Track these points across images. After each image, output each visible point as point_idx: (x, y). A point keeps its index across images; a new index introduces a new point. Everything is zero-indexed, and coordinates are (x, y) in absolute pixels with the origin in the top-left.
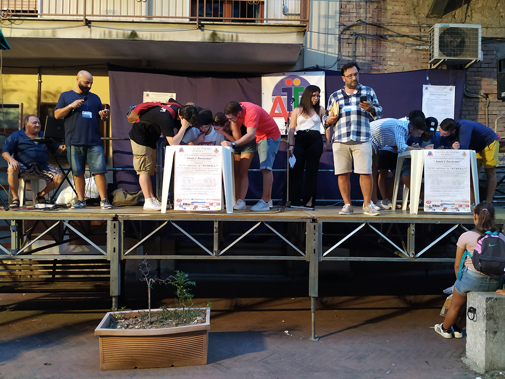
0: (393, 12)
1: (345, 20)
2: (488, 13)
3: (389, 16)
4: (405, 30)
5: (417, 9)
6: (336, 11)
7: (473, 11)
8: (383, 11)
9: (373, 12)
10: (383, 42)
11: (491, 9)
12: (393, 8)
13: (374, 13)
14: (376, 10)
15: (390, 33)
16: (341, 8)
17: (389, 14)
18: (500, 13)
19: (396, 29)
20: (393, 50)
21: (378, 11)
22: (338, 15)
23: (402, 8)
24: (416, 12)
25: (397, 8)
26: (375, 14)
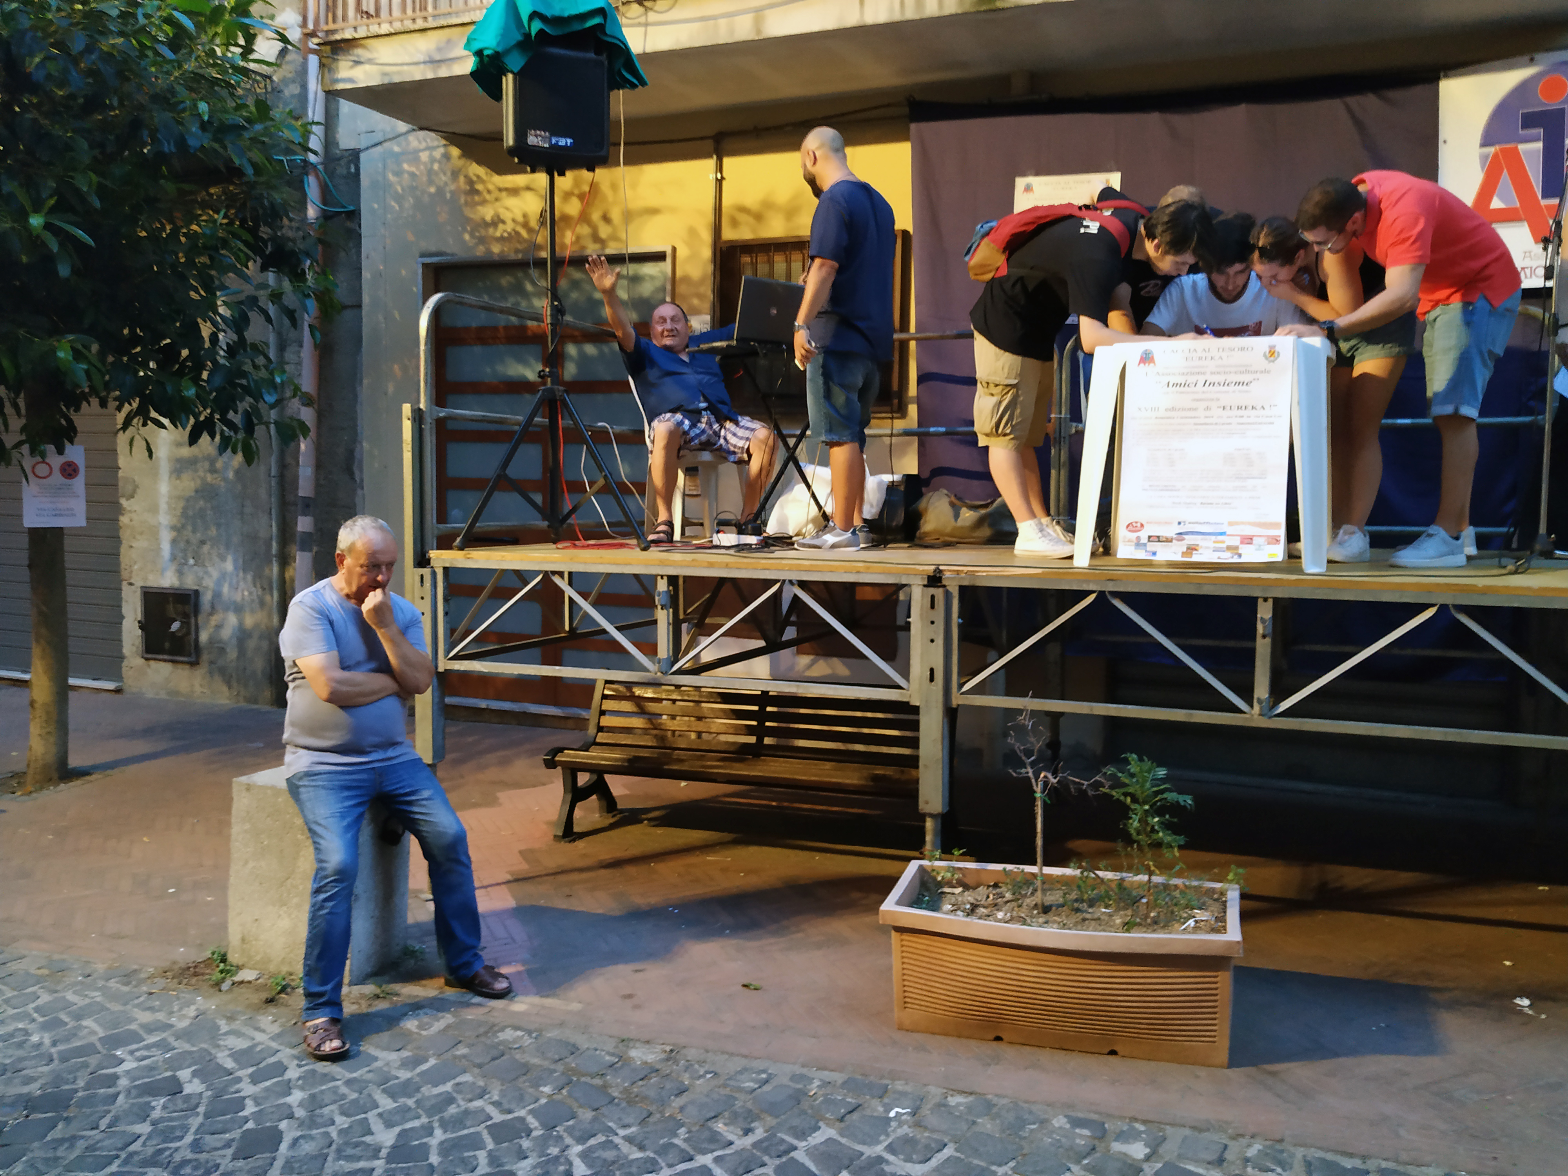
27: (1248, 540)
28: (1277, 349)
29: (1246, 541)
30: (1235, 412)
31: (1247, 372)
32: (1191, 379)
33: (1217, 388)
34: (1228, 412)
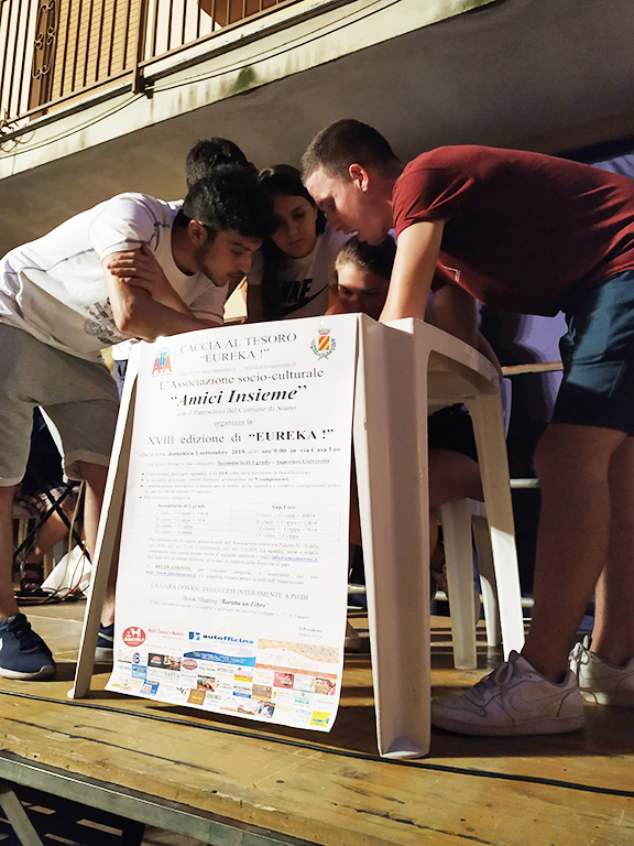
27: (287, 678)
28: (331, 335)
29: (284, 680)
30: (274, 443)
31: (290, 375)
32: (214, 391)
33: (249, 404)
34: (264, 443)
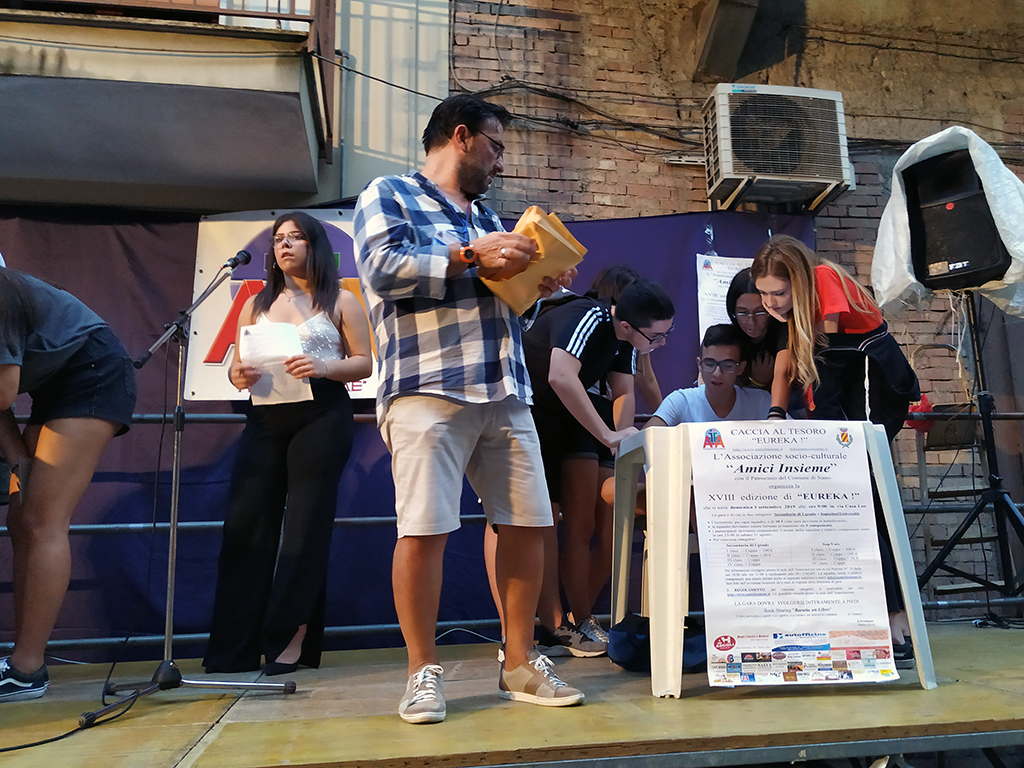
0: (601, 63)
1: (467, 77)
2: (852, 78)
3: (591, 72)
4: (637, 113)
5: (665, 59)
6: (439, 52)
7: (813, 72)
8: (573, 58)
9: (547, 59)
10: (577, 142)
11: (858, 69)
12: (599, 53)
13: (548, 64)
14: (555, 57)
15: (595, 117)
16: (455, 44)
17: (589, 68)
18: (882, 80)
19: (612, 109)
20: (605, 165)
21: (560, 58)
22: (445, 64)
23: (626, 54)
24: (664, 67)
25: (611, 54)
26: (553, 66)
